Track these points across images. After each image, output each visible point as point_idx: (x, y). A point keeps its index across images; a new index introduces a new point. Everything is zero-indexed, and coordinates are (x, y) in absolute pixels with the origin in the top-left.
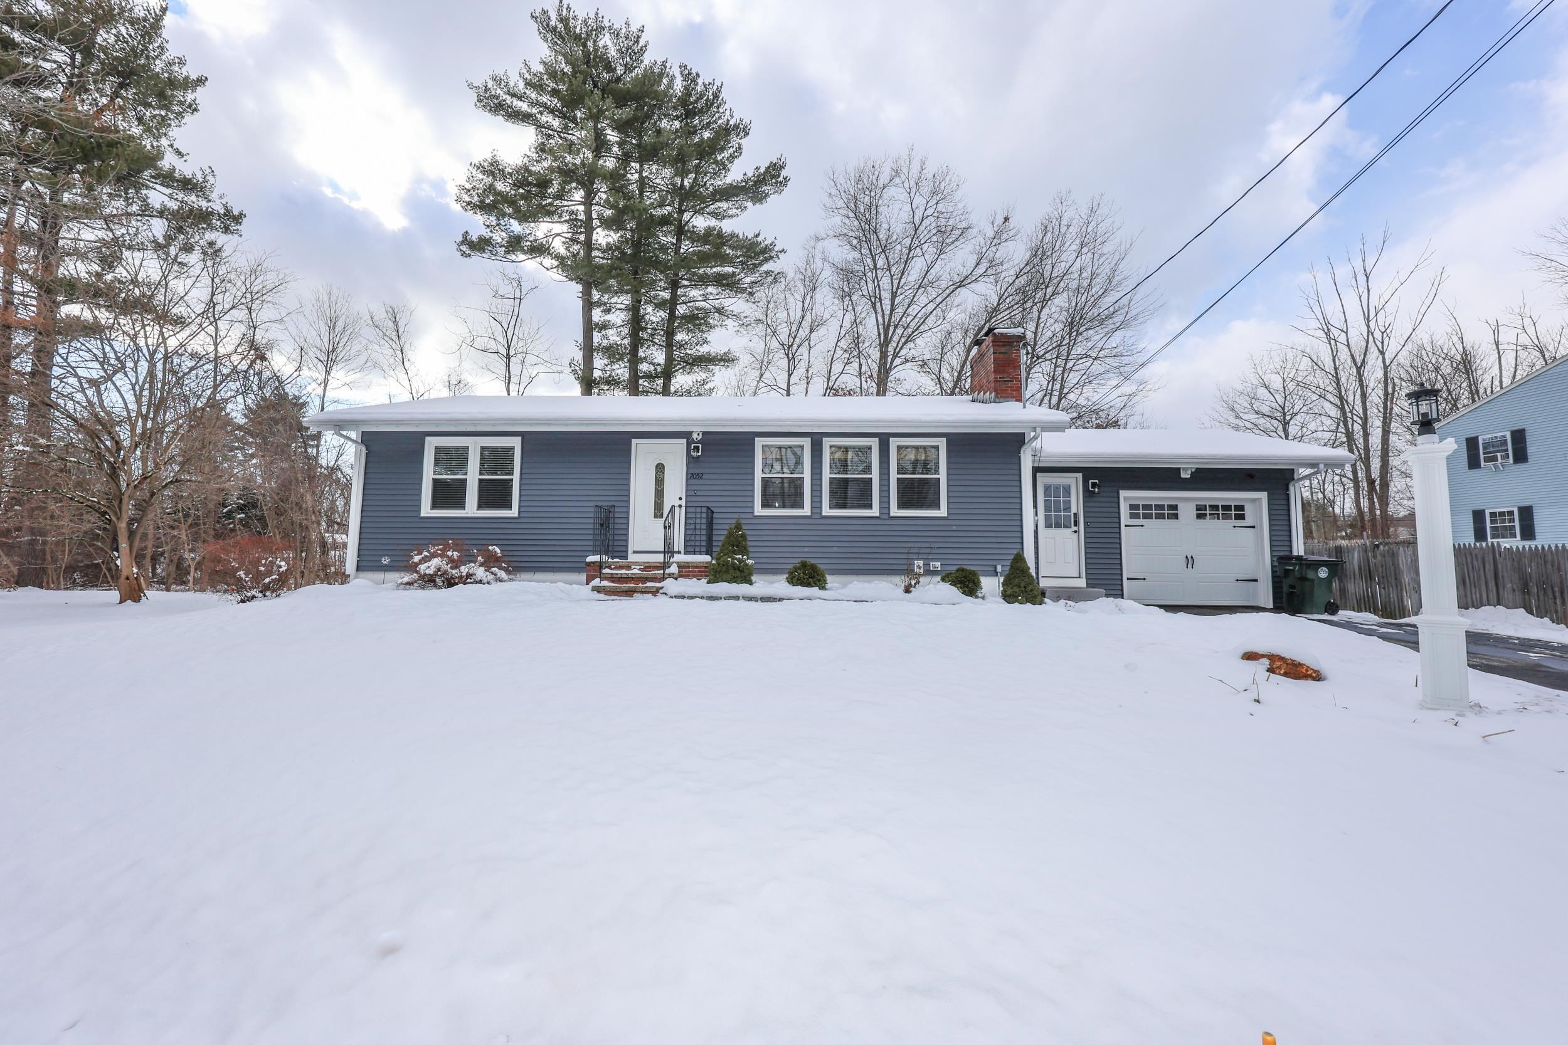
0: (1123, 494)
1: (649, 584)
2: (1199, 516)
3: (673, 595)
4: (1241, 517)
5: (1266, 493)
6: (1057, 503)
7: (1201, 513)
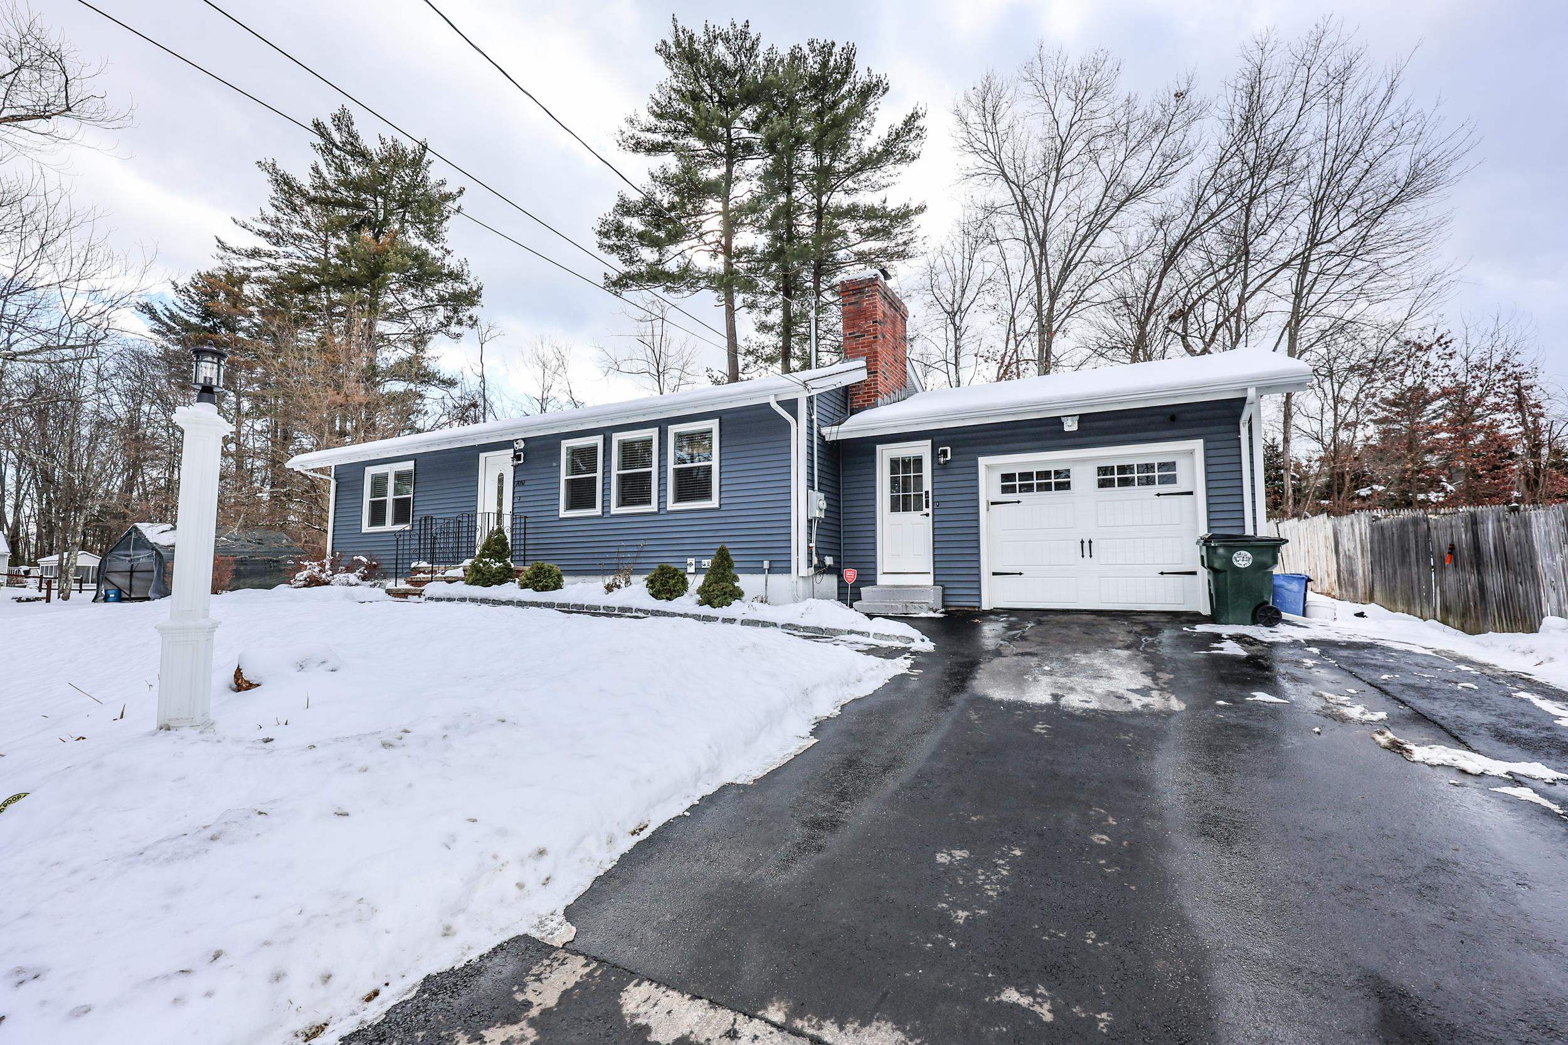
0: (983, 461)
2: (1103, 484)
3: (427, 597)
4: (1169, 480)
5: (1201, 441)
6: (906, 480)
7: (1107, 478)
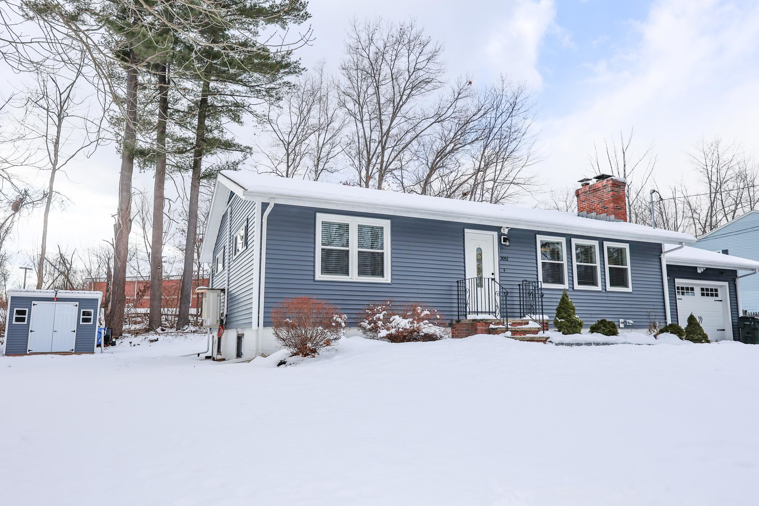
0: (676, 280)
1: (528, 335)
2: (702, 294)
3: (557, 342)
4: (717, 295)
5: (727, 282)
